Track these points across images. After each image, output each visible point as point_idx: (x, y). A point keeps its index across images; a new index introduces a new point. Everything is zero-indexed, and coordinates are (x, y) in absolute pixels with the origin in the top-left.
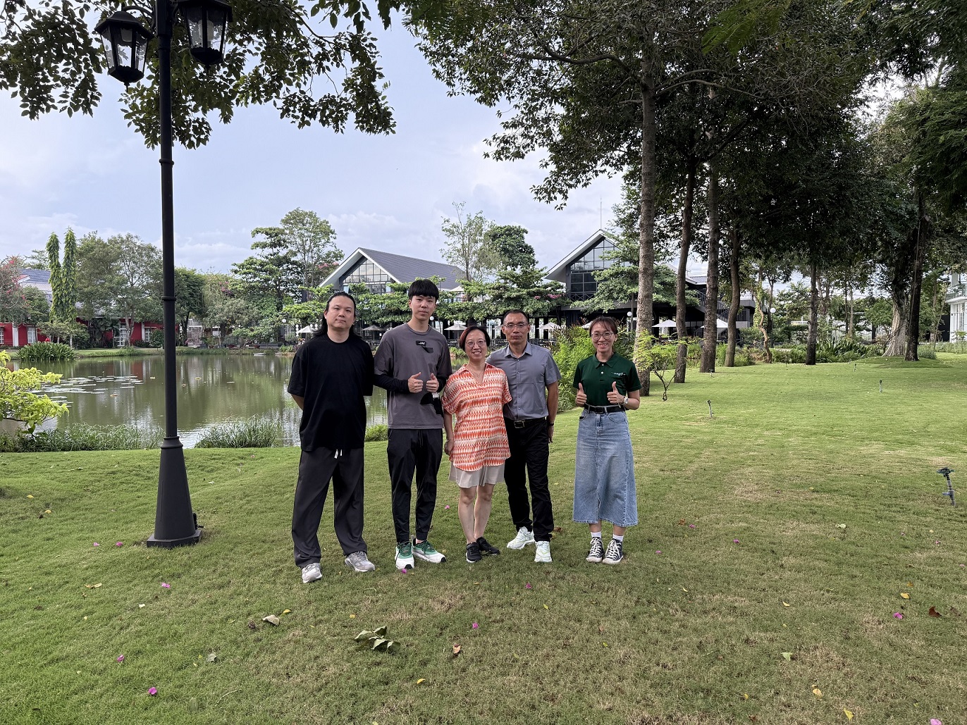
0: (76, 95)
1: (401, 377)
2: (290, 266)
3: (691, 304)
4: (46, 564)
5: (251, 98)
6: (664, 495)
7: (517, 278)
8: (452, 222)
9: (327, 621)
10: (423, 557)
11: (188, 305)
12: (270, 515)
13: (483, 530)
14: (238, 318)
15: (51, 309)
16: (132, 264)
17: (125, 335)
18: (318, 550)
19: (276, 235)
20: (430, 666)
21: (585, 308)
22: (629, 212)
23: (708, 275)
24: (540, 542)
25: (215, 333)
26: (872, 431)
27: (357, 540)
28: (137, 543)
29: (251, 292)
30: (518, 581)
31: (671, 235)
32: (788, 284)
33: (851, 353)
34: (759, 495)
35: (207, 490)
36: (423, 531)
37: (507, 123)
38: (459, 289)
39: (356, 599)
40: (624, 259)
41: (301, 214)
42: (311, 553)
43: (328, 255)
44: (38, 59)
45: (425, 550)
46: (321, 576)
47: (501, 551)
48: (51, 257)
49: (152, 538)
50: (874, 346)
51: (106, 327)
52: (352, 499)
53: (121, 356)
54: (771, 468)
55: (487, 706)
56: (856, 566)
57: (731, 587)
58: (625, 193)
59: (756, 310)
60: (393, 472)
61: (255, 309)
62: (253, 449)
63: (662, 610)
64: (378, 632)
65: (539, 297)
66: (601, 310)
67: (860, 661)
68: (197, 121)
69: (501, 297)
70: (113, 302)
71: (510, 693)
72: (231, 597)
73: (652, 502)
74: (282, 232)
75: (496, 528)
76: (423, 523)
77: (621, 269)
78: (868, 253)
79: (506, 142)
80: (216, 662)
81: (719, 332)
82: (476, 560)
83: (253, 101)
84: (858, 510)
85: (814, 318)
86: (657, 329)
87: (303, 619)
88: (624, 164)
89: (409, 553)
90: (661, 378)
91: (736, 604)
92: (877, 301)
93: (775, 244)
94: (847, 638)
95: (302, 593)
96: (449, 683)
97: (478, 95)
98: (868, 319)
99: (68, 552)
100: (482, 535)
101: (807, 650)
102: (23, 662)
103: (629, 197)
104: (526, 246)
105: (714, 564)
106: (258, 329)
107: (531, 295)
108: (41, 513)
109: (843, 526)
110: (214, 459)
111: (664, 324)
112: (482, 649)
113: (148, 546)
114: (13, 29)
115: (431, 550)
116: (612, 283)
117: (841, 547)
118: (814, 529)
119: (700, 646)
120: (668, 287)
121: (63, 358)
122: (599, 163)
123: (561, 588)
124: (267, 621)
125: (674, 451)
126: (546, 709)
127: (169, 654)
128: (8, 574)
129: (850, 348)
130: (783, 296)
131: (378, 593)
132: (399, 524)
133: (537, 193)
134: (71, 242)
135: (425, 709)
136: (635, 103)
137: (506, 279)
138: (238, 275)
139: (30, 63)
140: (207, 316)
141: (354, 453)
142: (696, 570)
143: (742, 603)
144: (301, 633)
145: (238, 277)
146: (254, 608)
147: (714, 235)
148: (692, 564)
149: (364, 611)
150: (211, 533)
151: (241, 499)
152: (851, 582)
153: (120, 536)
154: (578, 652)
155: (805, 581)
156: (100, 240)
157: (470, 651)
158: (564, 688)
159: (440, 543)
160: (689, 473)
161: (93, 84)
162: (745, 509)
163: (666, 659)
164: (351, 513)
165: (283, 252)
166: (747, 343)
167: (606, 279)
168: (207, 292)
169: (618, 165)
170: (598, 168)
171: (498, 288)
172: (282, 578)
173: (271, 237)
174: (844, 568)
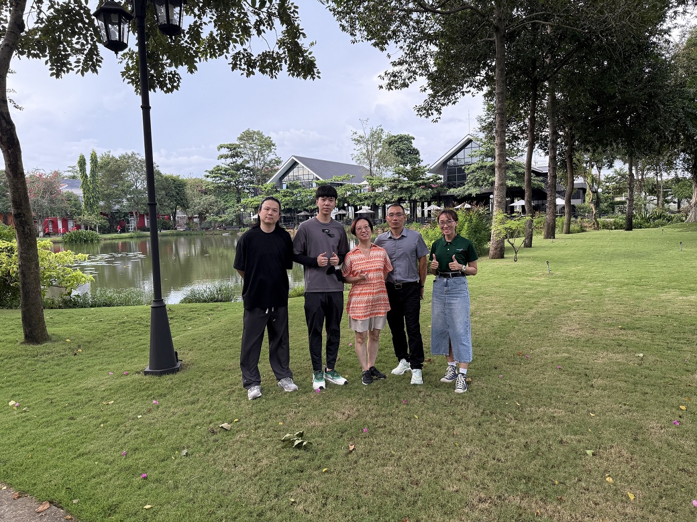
0: (85, 61)
1: (312, 256)
2: (245, 171)
3: (538, 188)
4: (78, 387)
5: (209, 55)
6: (509, 333)
7: (408, 173)
8: (358, 134)
9: (263, 427)
10: (332, 380)
11: (176, 200)
12: (228, 351)
13: (374, 361)
14: (211, 209)
15: (83, 207)
16: (136, 173)
17: (133, 223)
18: (259, 376)
19: (235, 149)
20: (332, 459)
21: (458, 193)
22: (489, 121)
23: (549, 166)
24: (414, 370)
25: (195, 220)
26: (671, 281)
27: (285, 370)
28: (138, 373)
29: (219, 191)
30: (398, 398)
31: (521, 137)
32: (612, 170)
33: (660, 220)
34: (580, 332)
35: (187, 333)
36: (331, 363)
37: (395, 62)
38: (365, 182)
39: (284, 411)
40: (487, 156)
41: (251, 133)
42: (253, 379)
43: (270, 162)
44: (59, 36)
45: (333, 376)
46: (261, 394)
47: (387, 376)
48: (81, 170)
49: (147, 369)
50: (678, 215)
51: (120, 218)
52: (281, 341)
53: (131, 238)
54: (590, 312)
55: (370, 488)
56: (648, 385)
57: (553, 402)
58: (486, 107)
59: (587, 190)
60: (309, 322)
61: (222, 202)
62: (219, 304)
63: (500, 419)
64: (297, 435)
65: (424, 187)
66: (470, 195)
67: (644, 456)
68: (171, 73)
69: (396, 188)
70: (124, 200)
71: (387, 479)
72: (199, 410)
73: (499, 339)
74: (239, 147)
75: (384, 359)
76: (331, 357)
77: (484, 164)
78: (673, 144)
79: (395, 76)
80: (187, 456)
81: (558, 208)
82: (369, 383)
83: (210, 57)
84: (654, 343)
85: (631, 195)
86: (513, 207)
87: (247, 426)
88: (484, 86)
89: (322, 378)
90: (512, 245)
91: (555, 415)
92: (682, 181)
93: (600, 142)
94: (636, 440)
95: (247, 407)
96: (345, 471)
97: (373, 41)
98: (674, 195)
99: (92, 379)
100: (373, 365)
101: (605, 448)
102: (60, 456)
103: (488, 110)
104: (414, 149)
105: (542, 385)
106: (225, 217)
107: (418, 185)
108: (75, 351)
109: (641, 355)
110: (192, 311)
111: (518, 203)
112: (369, 447)
113: (145, 375)
114: (41, 16)
115: (337, 376)
116: (478, 175)
117: (638, 371)
118: (619, 358)
119: (526, 446)
120: (520, 176)
121: (92, 240)
122: (465, 86)
123: (428, 403)
124: (222, 427)
125: (519, 300)
126: (411, 490)
127: (156, 450)
128: (52, 395)
129: (659, 217)
130: (608, 179)
131: (299, 406)
132: (314, 358)
133: (418, 111)
134: (94, 160)
135: (326, 490)
136: (490, 41)
137: (399, 173)
138: (209, 178)
139: (54, 38)
140: (188, 208)
141: (281, 310)
142: (528, 389)
143: (560, 413)
144: (245, 436)
145: (210, 180)
146: (214, 418)
147: (553, 136)
148: (525, 385)
149: (289, 419)
150: (188, 365)
151: (209, 340)
152: (644, 398)
153: (128, 367)
154: (437, 449)
155: (609, 397)
156: (113, 157)
157: (361, 448)
158: (425, 476)
159: (344, 371)
160: (529, 317)
161: (97, 51)
162: (568, 343)
163: (500, 455)
164: (280, 351)
165: (240, 161)
166: (581, 215)
167: (473, 172)
168: (188, 191)
169: (479, 88)
170: (464, 90)
171: (393, 181)
172: (234, 397)
173: (231, 150)
174: (639, 387)
